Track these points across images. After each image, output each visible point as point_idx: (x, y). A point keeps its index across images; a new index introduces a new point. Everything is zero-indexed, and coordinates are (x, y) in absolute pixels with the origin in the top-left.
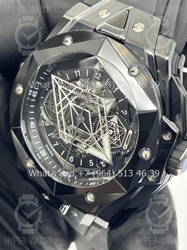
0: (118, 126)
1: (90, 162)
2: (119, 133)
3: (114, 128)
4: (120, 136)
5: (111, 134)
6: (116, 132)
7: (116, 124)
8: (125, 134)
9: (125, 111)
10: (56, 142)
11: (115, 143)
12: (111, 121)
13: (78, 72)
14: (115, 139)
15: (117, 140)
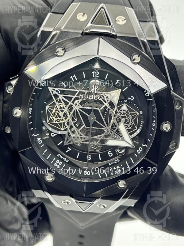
0: (128, 112)
1: (109, 154)
2: (131, 118)
3: (126, 116)
4: (133, 120)
5: (124, 121)
6: (128, 119)
7: (127, 111)
8: (138, 116)
9: (132, 97)
10: (68, 148)
11: (130, 128)
12: (121, 110)
13: (74, 77)
14: (129, 124)
15: (132, 125)
